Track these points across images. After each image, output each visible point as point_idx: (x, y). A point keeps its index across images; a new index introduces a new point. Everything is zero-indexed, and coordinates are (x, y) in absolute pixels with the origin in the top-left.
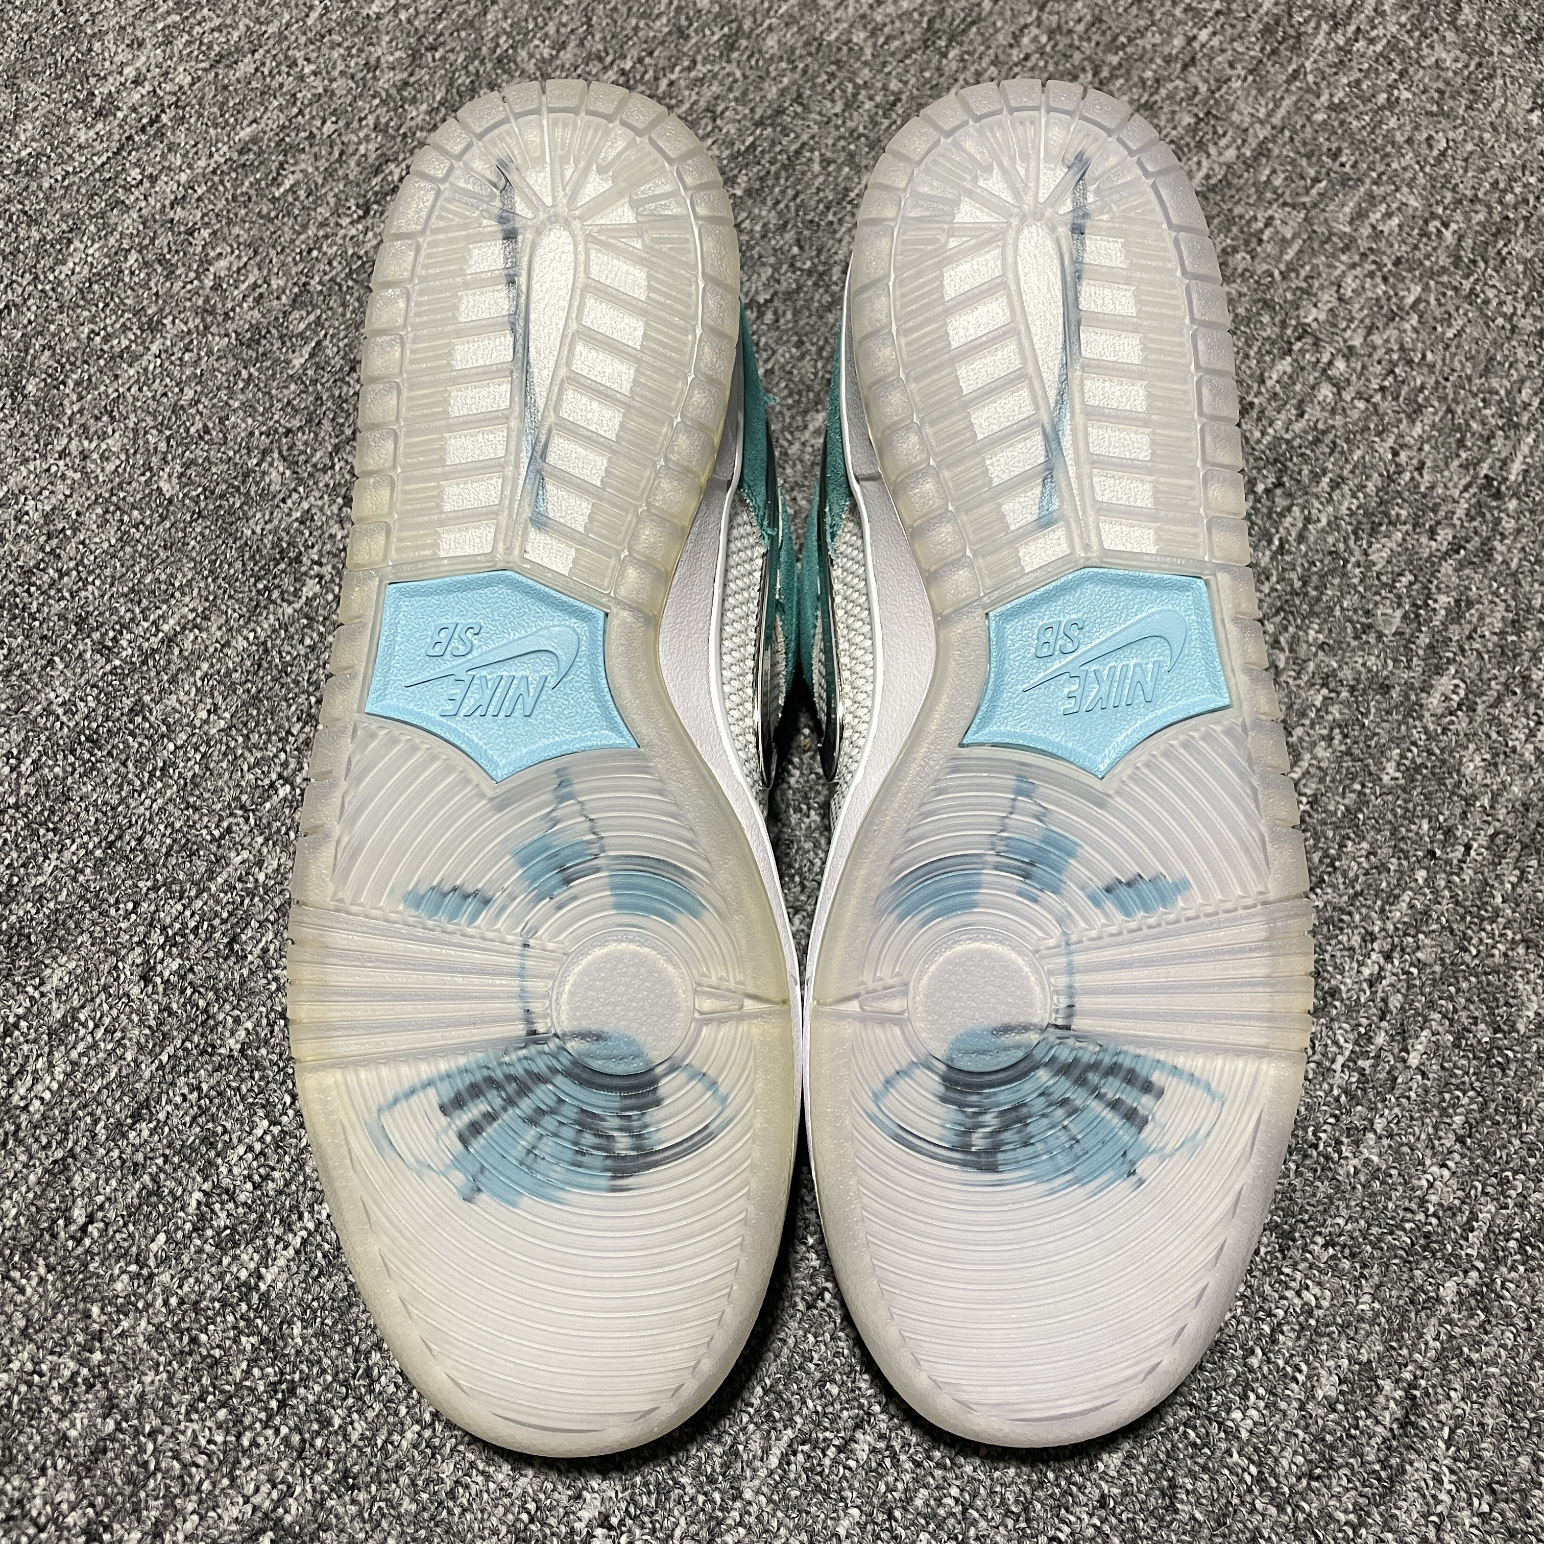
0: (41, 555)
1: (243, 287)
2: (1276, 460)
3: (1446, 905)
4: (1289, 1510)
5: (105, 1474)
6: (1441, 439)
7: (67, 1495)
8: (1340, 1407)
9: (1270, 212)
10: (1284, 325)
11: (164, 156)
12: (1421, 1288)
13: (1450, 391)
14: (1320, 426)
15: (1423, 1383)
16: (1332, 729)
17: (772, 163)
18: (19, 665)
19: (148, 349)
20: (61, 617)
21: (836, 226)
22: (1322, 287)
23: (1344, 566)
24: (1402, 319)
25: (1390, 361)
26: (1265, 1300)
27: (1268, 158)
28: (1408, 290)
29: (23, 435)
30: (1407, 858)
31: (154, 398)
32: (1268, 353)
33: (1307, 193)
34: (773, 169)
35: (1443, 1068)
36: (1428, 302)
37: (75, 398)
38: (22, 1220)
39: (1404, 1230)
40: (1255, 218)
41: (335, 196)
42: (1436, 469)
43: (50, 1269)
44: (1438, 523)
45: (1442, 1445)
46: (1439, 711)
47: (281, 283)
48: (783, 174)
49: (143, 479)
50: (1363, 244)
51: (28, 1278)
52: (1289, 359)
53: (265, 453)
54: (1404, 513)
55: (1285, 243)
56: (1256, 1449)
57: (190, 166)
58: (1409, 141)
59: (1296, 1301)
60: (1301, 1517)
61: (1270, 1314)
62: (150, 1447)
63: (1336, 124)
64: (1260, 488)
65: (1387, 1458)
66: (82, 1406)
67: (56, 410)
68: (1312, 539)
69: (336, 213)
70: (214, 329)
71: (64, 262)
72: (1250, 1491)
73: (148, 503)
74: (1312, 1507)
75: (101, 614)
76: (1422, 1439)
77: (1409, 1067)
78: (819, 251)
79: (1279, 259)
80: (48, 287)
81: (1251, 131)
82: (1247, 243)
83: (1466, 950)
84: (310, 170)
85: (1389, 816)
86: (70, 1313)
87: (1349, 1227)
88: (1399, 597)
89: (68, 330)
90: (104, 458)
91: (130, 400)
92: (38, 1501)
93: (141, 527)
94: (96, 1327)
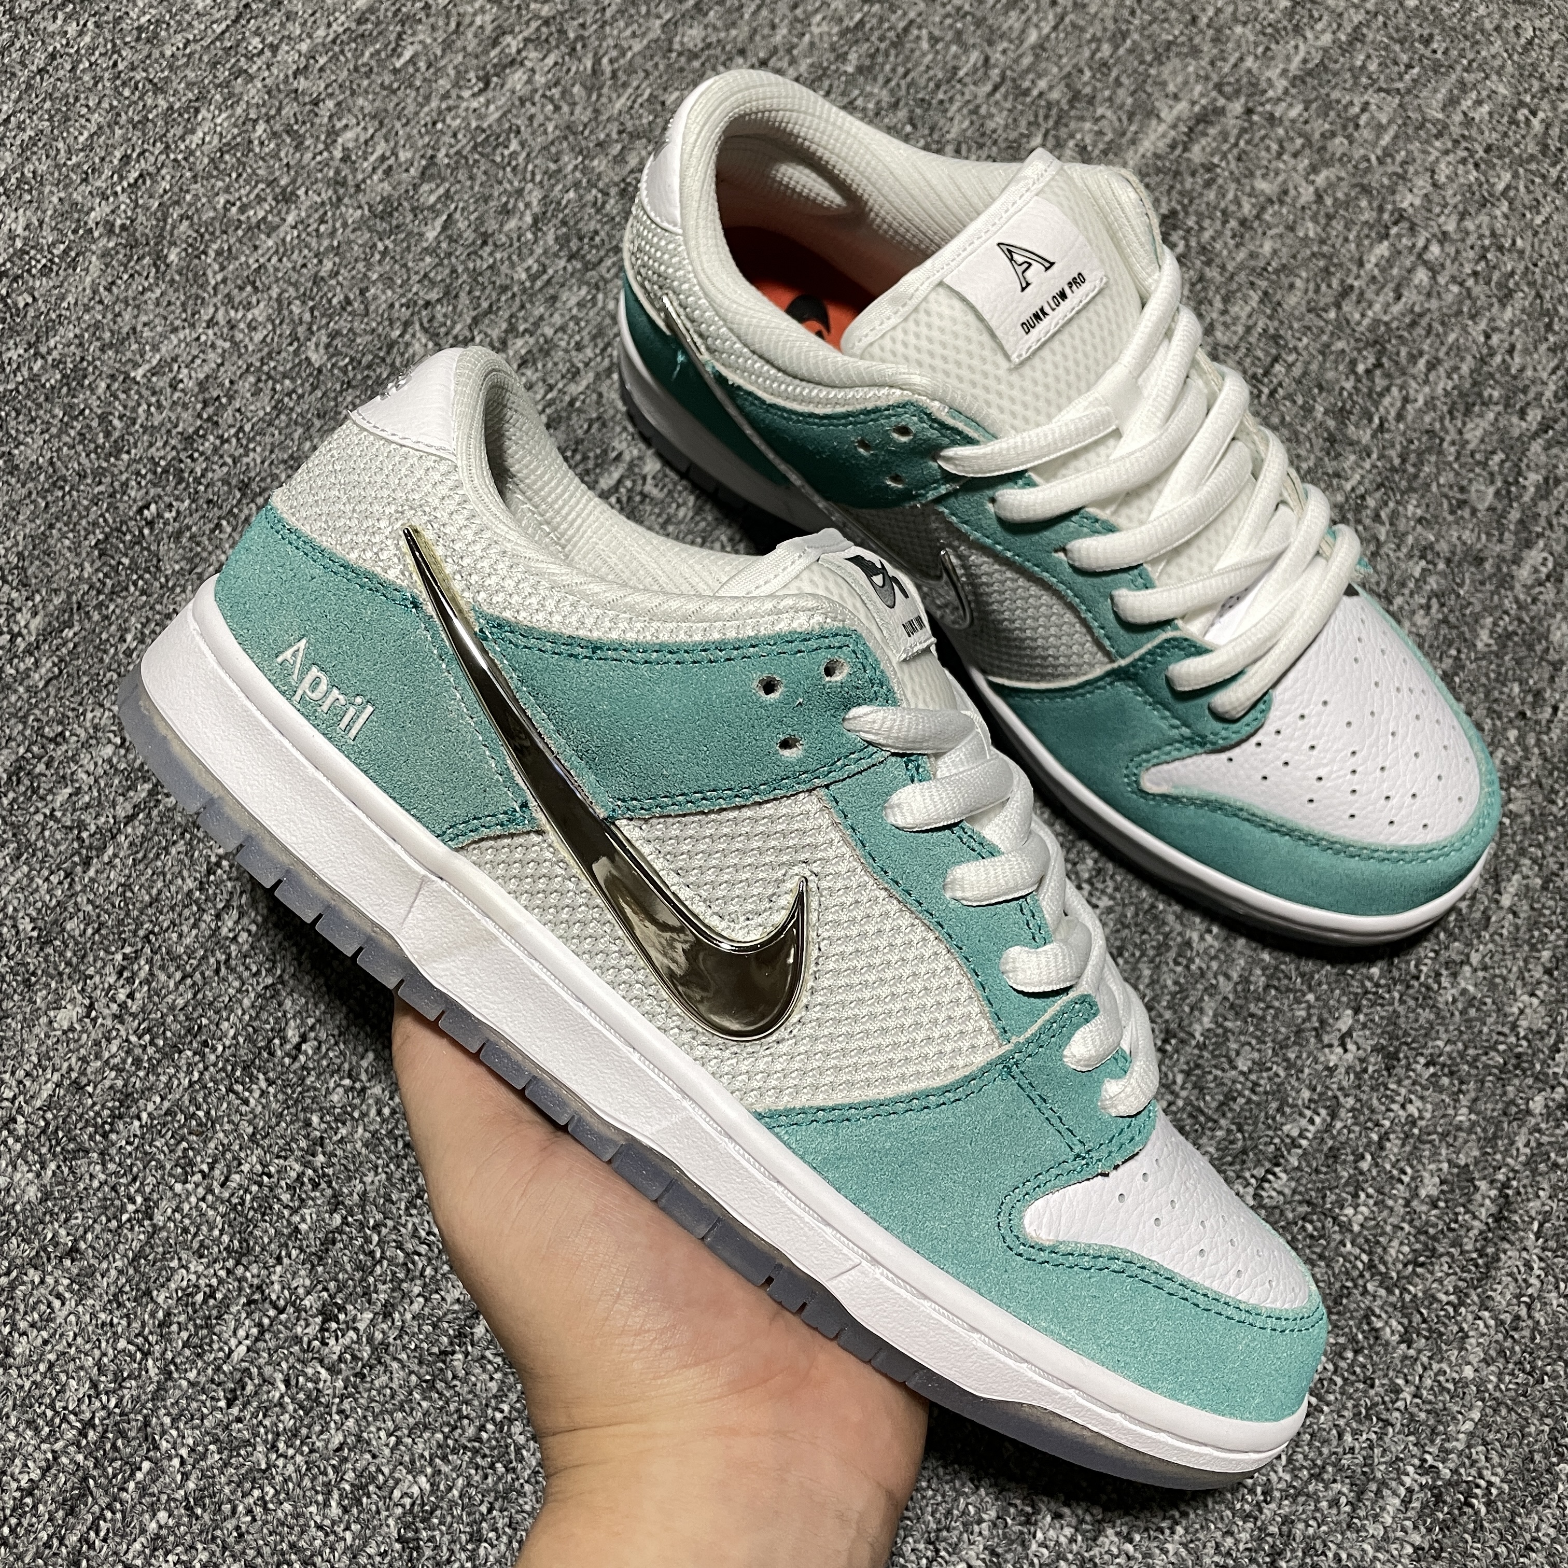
0: (199, 423)
1: (372, 158)
2: (1376, 342)
3: (1536, 761)
4: (1397, 1292)
5: (336, 1263)
6: (1530, 324)
7: (302, 1281)
8: (1442, 1204)
9: (1366, 97)
10: (1381, 209)
11: (282, 25)
12: (1513, 1102)
13: (1538, 277)
14: (1417, 309)
15: (1514, 1183)
16: (1429, 599)
17: (882, 39)
18: (189, 528)
19: (284, 220)
20: (225, 482)
21: (947, 105)
22: (1417, 173)
23: (1441, 444)
24: (1493, 205)
25: (1483, 247)
26: (1373, 1111)
27: (1363, 42)
28: (1499, 177)
29: (169, 303)
30: (1500, 718)
31: (294, 268)
32: (1367, 236)
33: (1401, 78)
34: (883, 46)
35: (1532, 908)
36: (1517, 189)
37: (216, 267)
38: (241, 1040)
39: (1497, 1051)
40: (1351, 103)
41: (455, 68)
42: (1526, 352)
43: (270, 1083)
44: (1528, 404)
45: (1532, 1236)
46: (1529, 582)
47: (409, 155)
48: (893, 52)
49: (291, 349)
50: (1456, 131)
51: (251, 1092)
52: (1386, 243)
53: (407, 324)
54: (1496, 394)
55: (1380, 129)
56: (1367, 1241)
57: (310, 36)
58: (1498, 29)
59: (1401, 1113)
60: (1408, 1298)
61: (1377, 1124)
62: (375, 1238)
63: (1427, 10)
64: (1361, 368)
65: (1484, 1247)
66: (311, 1202)
67: (199, 279)
68: (1410, 418)
69: (456, 85)
70: (346, 200)
71: (193, 131)
72: (1361, 1275)
73: (298, 373)
74: (1416, 1289)
75: (263, 480)
76: (1515, 1232)
77: (1501, 908)
78: (932, 129)
79: (1375, 144)
80: (180, 157)
81: (1346, 16)
82: (1345, 127)
83: (1553, 802)
84: (429, 41)
85: (1483, 680)
86: (292, 1122)
87: (1448, 1048)
88: (1492, 474)
89: (204, 200)
90: (252, 327)
91: (271, 270)
92: (277, 1287)
93: (294, 396)
94: (318, 1134)
